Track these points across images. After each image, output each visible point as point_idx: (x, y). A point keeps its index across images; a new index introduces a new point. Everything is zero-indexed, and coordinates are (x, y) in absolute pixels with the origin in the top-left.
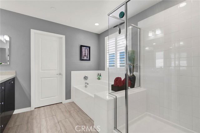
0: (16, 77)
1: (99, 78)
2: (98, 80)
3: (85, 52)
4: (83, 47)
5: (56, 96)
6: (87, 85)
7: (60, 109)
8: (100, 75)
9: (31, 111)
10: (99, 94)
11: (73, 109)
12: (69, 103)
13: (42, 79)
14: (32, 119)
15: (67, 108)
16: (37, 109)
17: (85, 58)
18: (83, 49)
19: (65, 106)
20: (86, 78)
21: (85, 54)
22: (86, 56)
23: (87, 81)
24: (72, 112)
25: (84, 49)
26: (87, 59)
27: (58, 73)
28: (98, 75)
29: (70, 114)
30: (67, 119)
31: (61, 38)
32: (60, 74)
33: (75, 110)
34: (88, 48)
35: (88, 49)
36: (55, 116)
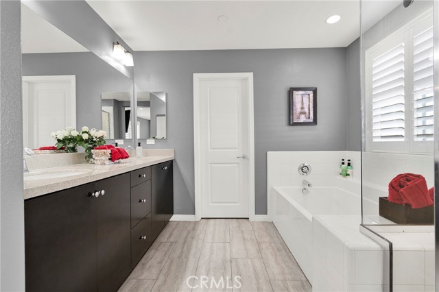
0: (175, 159)
1: (346, 171)
2: (341, 177)
3: (302, 103)
4: (295, 93)
5: (236, 203)
6: (307, 187)
7: (242, 232)
8: (349, 164)
9: (196, 223)
10: (327, 220)
11: (267, 239)
12: (263, 222)
13: (213, 165)
14: (193, 239)
15: (257, 234)
16: (204, 220)
17: (303, 119)
18: (297, 96)
19: (253, 228)
20: (304, 169)
21: (302, 108)
22: (304, 113)
23: (308, 178)
24: (264, 246)
25: (300, 97)
26: (308, 121)
27: (241, 156)
28: (343, 163)
29: (260, 251)
30: (249, 261)
31: (246, 79)
32: (244, 157)
33: (273, 245)
34: (311, 93)
35: (311, 95)
36: (228, 244)
